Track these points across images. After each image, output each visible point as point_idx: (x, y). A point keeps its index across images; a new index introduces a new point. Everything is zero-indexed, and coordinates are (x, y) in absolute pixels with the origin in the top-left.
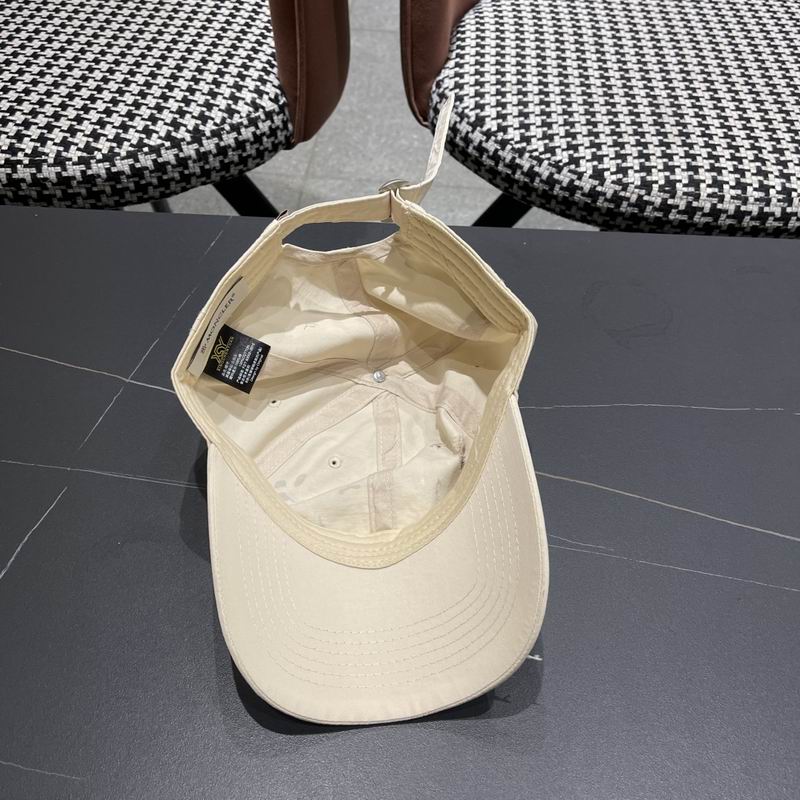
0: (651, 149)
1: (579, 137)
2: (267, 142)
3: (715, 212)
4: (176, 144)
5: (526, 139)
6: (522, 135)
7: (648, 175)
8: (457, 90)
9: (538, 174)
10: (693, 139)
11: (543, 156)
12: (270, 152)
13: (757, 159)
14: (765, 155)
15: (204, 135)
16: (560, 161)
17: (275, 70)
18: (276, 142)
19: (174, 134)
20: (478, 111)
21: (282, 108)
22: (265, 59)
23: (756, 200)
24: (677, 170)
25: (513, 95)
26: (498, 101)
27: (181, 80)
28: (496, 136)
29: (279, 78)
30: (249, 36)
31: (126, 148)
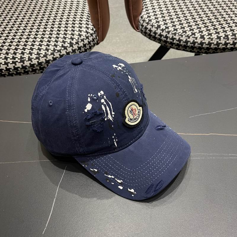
0: (217, 27)
1: (193, 26)
2: (92, 43)
4: (65, 48)
5: (176, 30)
6: (174, 29)
7: (219, 34)
8: (149, 18)
9: (182, 40)
10: (229, 21)
11: (182, 34)
15: (73, 44)
16: (189, 35)
17: (90, 20)
18: (94, 43)
19: (64, 45)
20: (157, 23)
21: (95, 32)
22: (86, 17)
24: (227, 32)
25: (167, 17)
26: (163, 19)
27: (62, 28)
28: (165, 30)
29: (92, 23)
30: (79, 11)
31: (50, 52)
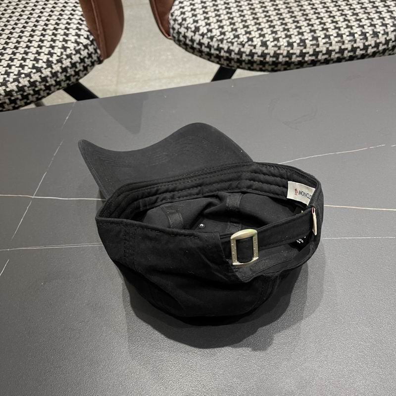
0: (289, 26)
1: (250, 27)
2: (88, 61)
3: (329, 52)
4: (39, 70)
5: (223, 33)
6: (220, 32)
7: (290, 39)
8: (182, 16)
9: (232, 51)
10: (310, 16)
11: (233, 41)
12: (91, 66)
13: (345, 20)
14: (349, 17)
15: (53, 63)
16: (243, 41)
17: (85, 23)
18: (93, 60)
19: (36, 65)
20: (195, 24)
21: (92, 42)
22: (78, 18)
23: (349, 41)
24: (305, 34)
25: (212, 12)
26: (205, 17)
27: (35, 37)
28: (207, 35)
29: (87, 27)
30: (68, 8)
31: (12, 76)
